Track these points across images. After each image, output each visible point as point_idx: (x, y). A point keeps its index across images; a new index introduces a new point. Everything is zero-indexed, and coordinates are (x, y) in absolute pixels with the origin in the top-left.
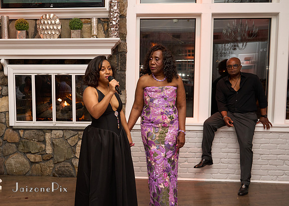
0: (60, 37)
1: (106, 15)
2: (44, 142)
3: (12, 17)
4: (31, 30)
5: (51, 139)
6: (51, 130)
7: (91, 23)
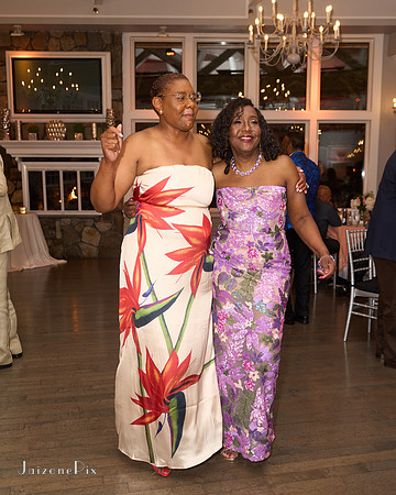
0: (66, 138)
1: (104, 121)
2: (55, 229)
3: (24, 121)
4: (41, 133)
5: (61, 226)
6: (60, 217)
7: (91, 127)
